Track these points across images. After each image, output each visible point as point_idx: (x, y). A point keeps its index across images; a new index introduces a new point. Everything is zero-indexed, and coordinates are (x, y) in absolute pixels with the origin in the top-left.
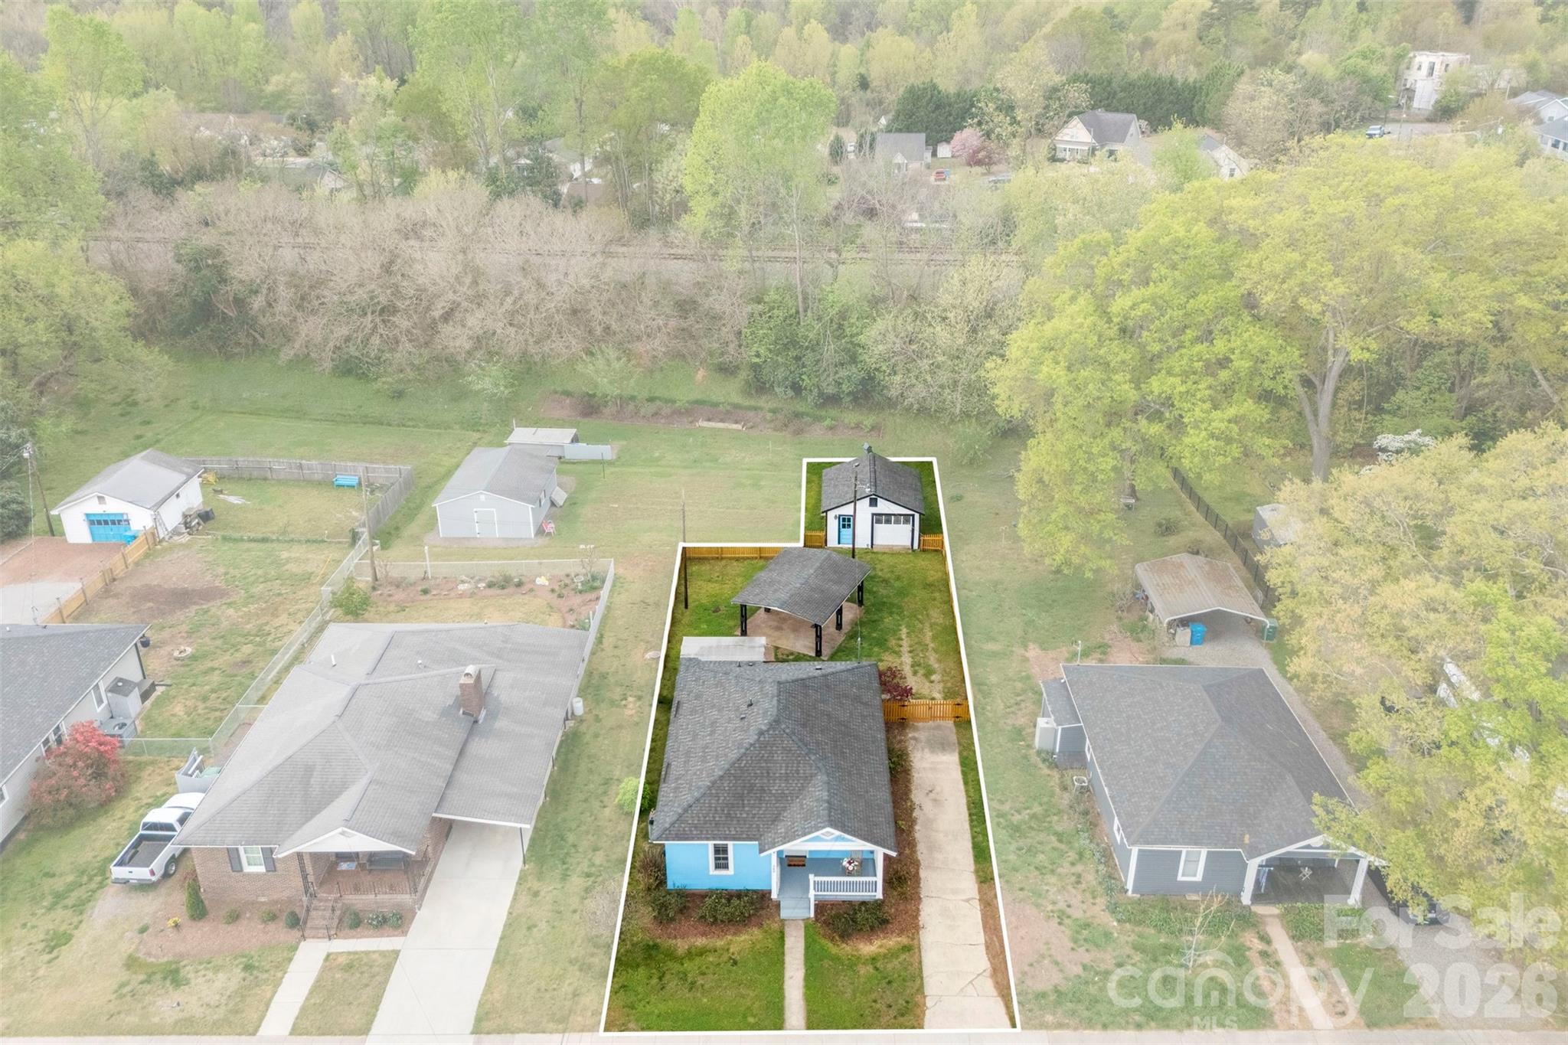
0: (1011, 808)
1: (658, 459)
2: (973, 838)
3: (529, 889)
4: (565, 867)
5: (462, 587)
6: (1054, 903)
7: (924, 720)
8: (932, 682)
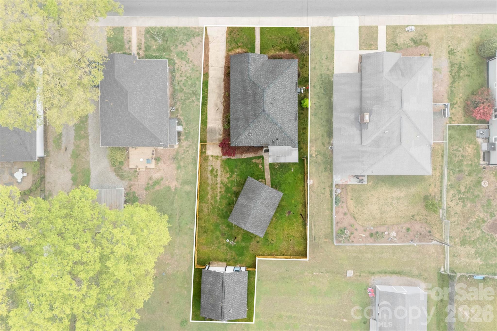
6: (189, 66)
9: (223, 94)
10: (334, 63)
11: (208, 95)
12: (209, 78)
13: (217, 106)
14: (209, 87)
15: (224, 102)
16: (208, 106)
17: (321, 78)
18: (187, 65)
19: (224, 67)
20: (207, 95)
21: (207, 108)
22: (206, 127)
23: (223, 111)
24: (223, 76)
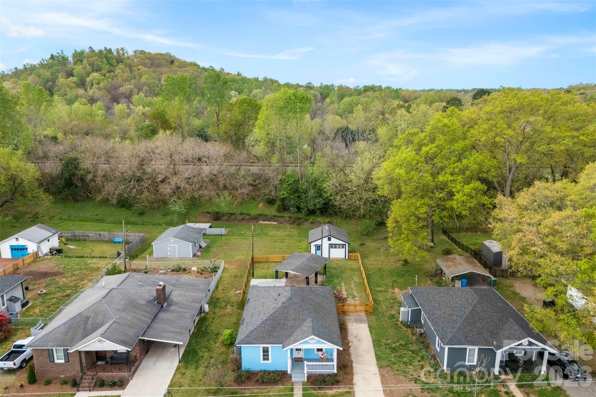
0: (391, 342)
1: (243, 234)
2: (375, 352)
3: (181, 372)
4: (197, 364)
5: (161, 271)
6: (412, 375)
7: (352, 312)
8: (355, 300)
9: (351, 349)
10: (171, 381)
11: (372, 348)
12: (376, 363)
13: (358, 340)
14: (374, 355)
15: (349, 343)
16: (371, 340)
17: (198, 365)
18: (416, 376)
19: (353, 374)
20: (375, 349)
21: (372, 338)
22: (368, 324)
23: (349, 335)
24: (354, 365)
